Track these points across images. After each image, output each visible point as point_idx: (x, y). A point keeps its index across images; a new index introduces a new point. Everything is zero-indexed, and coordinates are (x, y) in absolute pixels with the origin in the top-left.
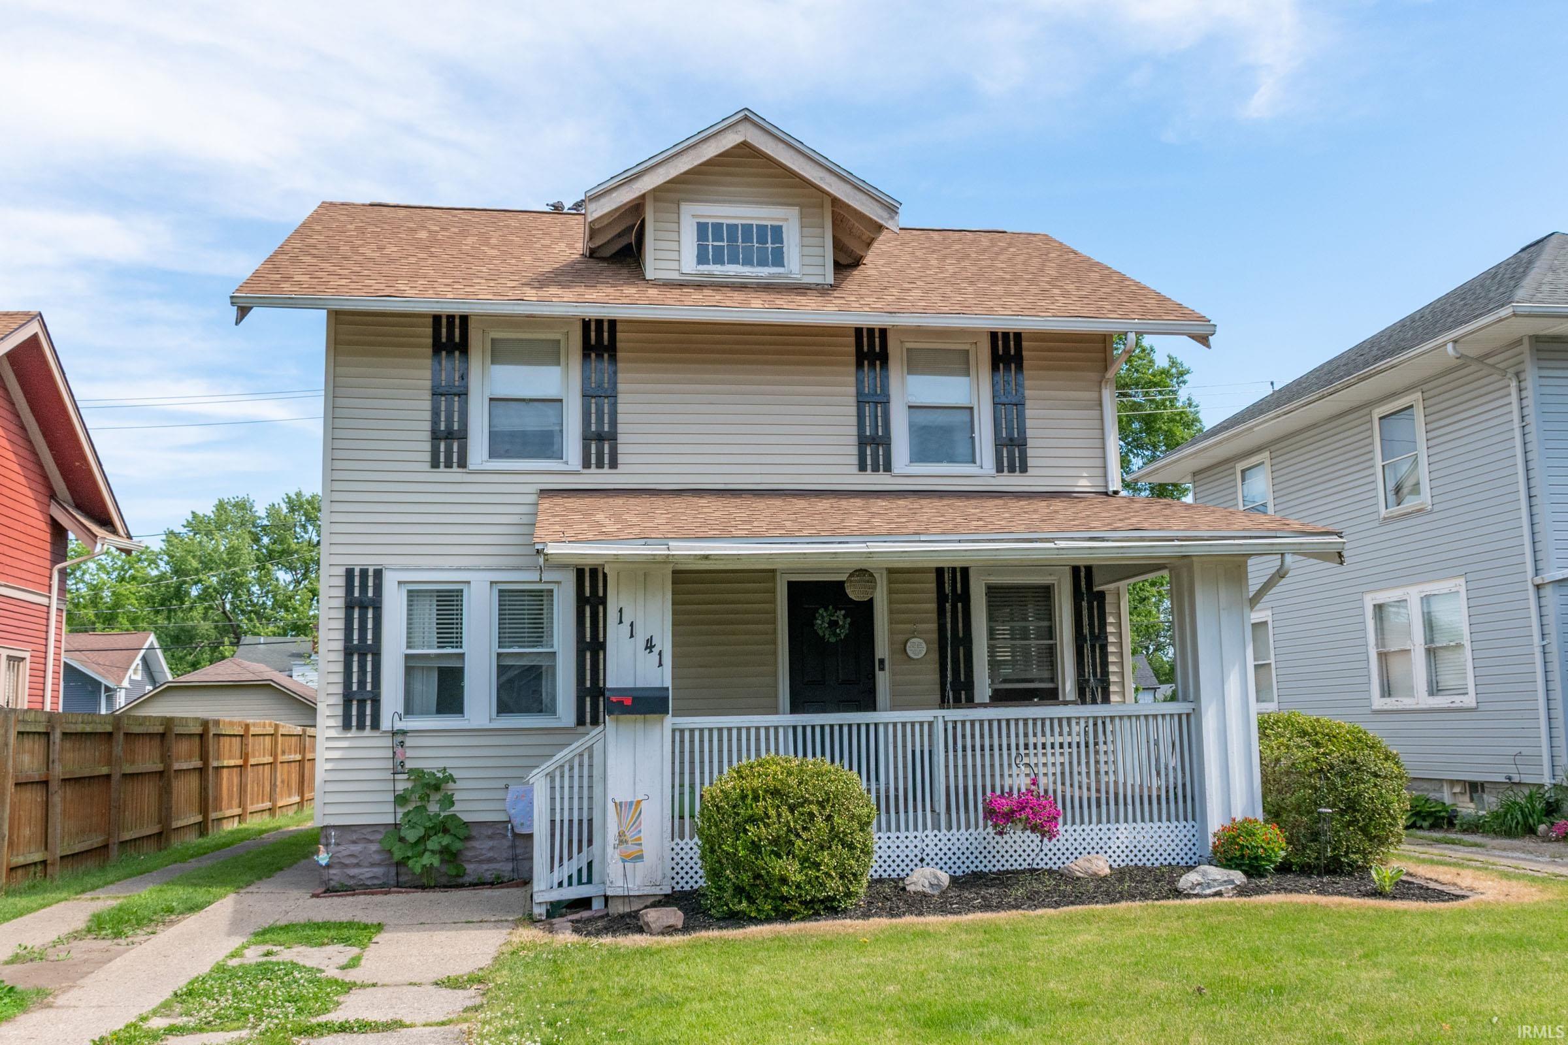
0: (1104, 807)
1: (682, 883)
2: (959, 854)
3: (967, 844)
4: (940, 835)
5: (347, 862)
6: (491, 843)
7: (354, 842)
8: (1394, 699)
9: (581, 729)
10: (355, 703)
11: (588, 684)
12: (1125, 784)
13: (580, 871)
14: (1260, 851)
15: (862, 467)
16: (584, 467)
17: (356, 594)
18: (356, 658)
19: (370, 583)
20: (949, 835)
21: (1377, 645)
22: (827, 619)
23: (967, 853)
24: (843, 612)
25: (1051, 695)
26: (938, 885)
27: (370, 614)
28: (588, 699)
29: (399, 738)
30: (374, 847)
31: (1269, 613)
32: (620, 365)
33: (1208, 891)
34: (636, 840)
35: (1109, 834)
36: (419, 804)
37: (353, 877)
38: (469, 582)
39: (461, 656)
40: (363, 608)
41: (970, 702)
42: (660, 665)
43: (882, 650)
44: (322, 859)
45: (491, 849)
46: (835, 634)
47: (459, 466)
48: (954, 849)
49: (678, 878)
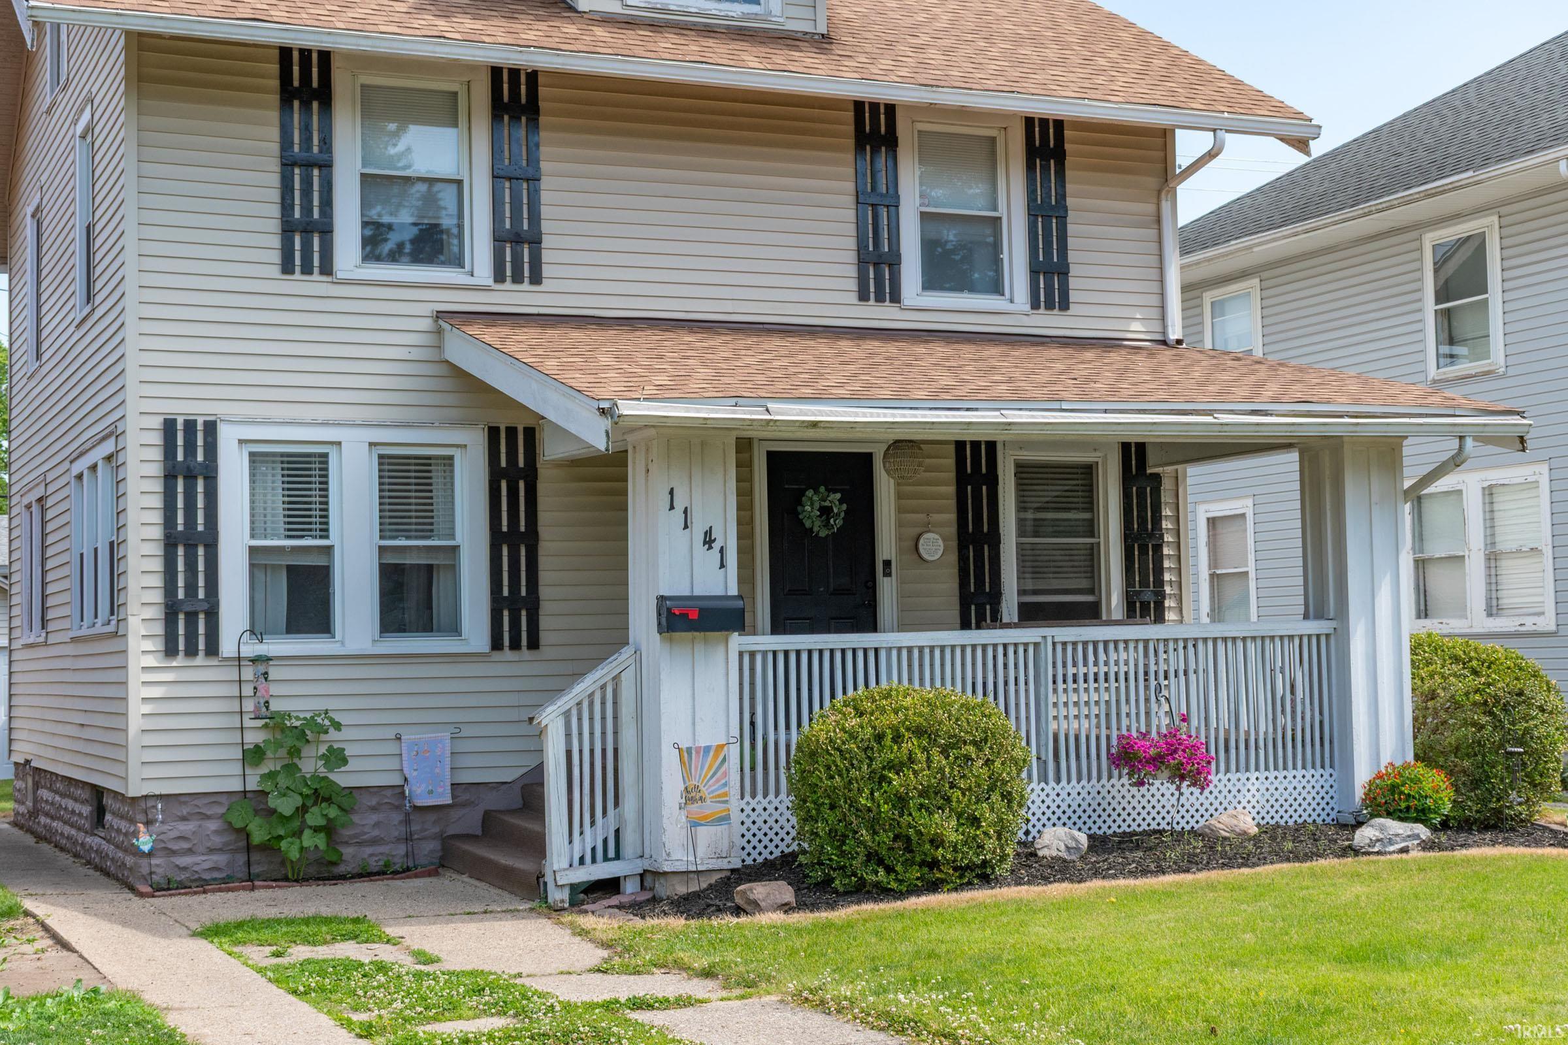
0: (1233, 751)
1: (755, 854)
2: (1069, 812)
3: (1079, 800)
4: (1048, 789)
5: (175, 847)
6: (374, 818)
7: (184, 819)
8: (1436, 621)
9: (497, 655)
10: (181, 616)
11: (506, 592)
12: (1217, 729)
13: (605, 841)
14: (1429, 802)
15: (863, 296)
16: (496, 281)
17: (180, 457)
18: (181, 551)
19: (200, 442)
20: (1058, 789)
21: (1413, 549)
22: (817, 505)
23: (1079, 812)
24: (838, 496)
25: (1090, 613)
26: (1078, 849)
27: (200, 488)
28: (506, 613)
29: (261, 668)
30: (212, 826)
31: (1249, 502)
32: (543, 135)
33: (1391, 848)
34: (719, 796)
35: (1239, 785)
36: (286, 762)
37: (185, 869)
38: (339, 443)
39: (329, 550)
40: (190, 478)
41: (996, 621)
42: (722, 566)
43: (887, 546)
44: (146, 843)
45: (377, 825)
46: (827, 525)
47: (322, 273)
48: (1064, 807)
49: (749, 848)
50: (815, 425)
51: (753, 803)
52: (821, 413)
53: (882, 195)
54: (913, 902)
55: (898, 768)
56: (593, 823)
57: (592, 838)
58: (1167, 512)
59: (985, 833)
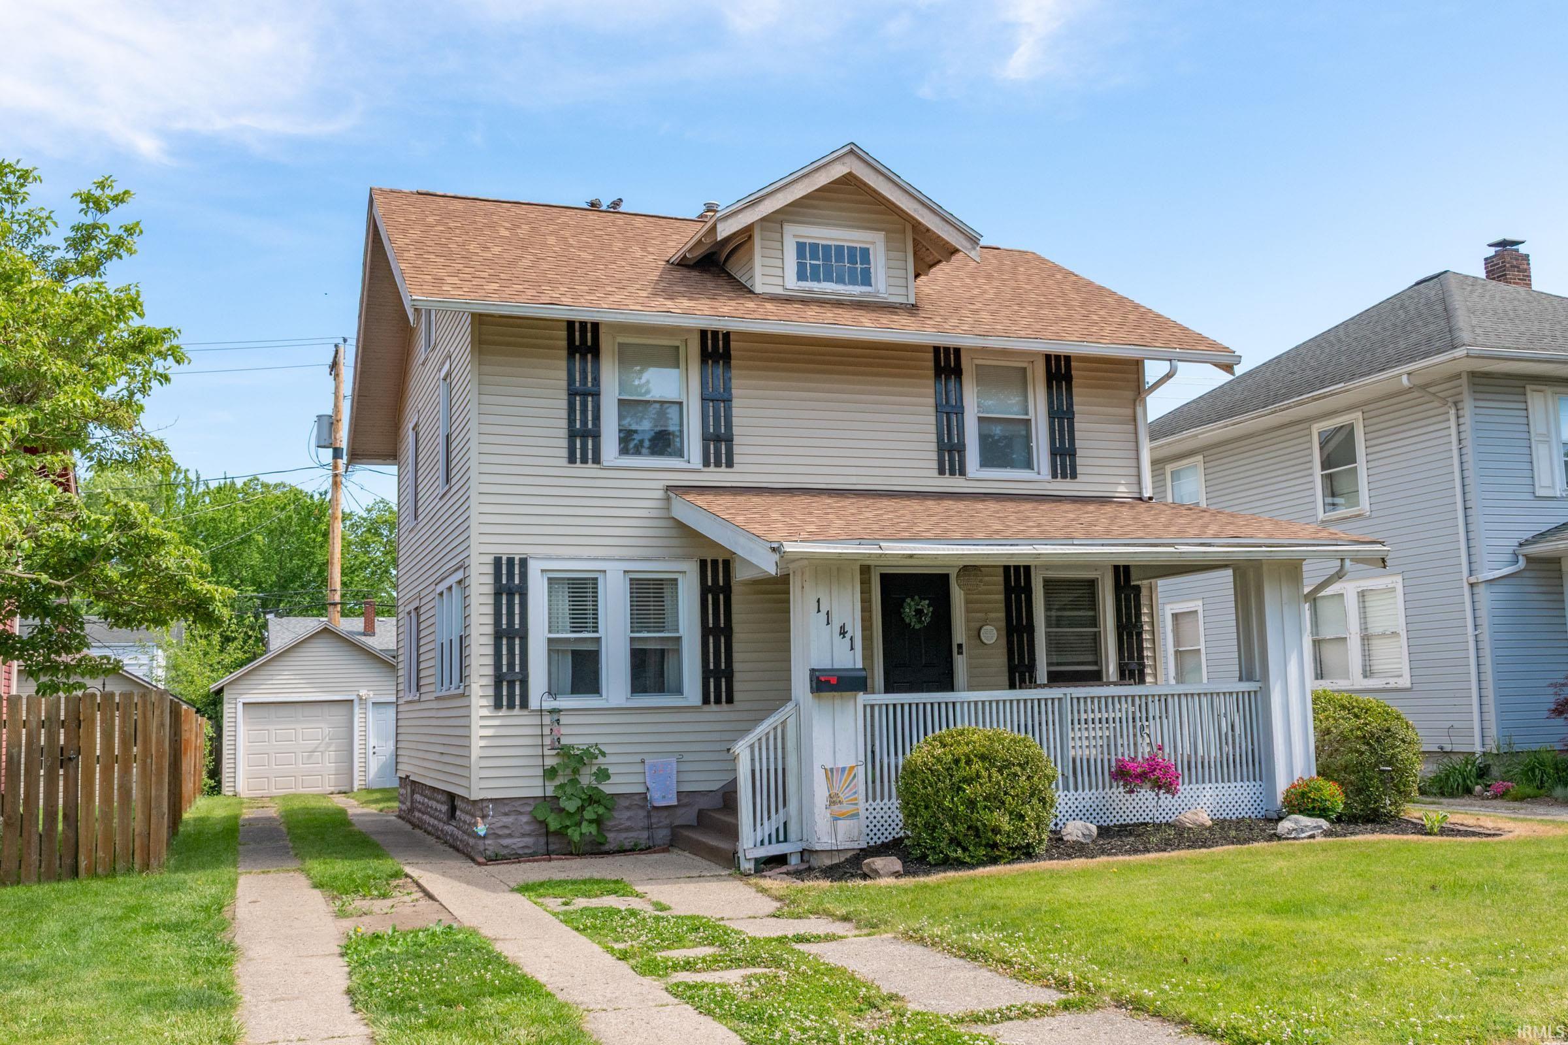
0: (1193, 770)
1: (875, 839)
2: (1084, 811)
3: (1090, 802)
4: (1070, 796)
5: (500, 833)
6: (628, 814)
7: (506, 814)
8: (1328, 681)
9: (706, 708)
10: (505, 683)
11: (712, 667)
12: (1182, 755)
13: (777, 830)
14: (1328, 804)
15: (941, 472)
16: (704, 466)
17: (504, 581)
18: (504, 641)
19: (517, 571)
20: (1076, 795)
21: (1312, 633)
22: (913, 609)
23: (1091, 810)
24: (927, 602)
25: (1095, 677)
26: (1090, 835)
27: (517, 601)
28: (712, 680)
29: (556, 717)
30: (524, 819)
31: (1200, 603)
32: (734, 372)
33: (1303, 835)
34: (851, 800)
35: (1198, 793)
36: (571, 777)
37: (507, 847)
38: (605, 571)
39: (598, 640)
40: (510, 595)
41: (1032, 683)
42: (852, 649)
43: (960, 634)
44: (481, 830)
45: (629, 818)
46: (920, 621)
47: (594, 462)
48: (1080, 807)
49: (872, 835)
50: (911, 556)
51: (874, 805)
52: (915, 549)
53: (952, 406)
54: (981, 871)
55: (969, 781)
56: (769, 818)
57: (769, 827)
58: (1145, 610)
59: (1029, 825)
